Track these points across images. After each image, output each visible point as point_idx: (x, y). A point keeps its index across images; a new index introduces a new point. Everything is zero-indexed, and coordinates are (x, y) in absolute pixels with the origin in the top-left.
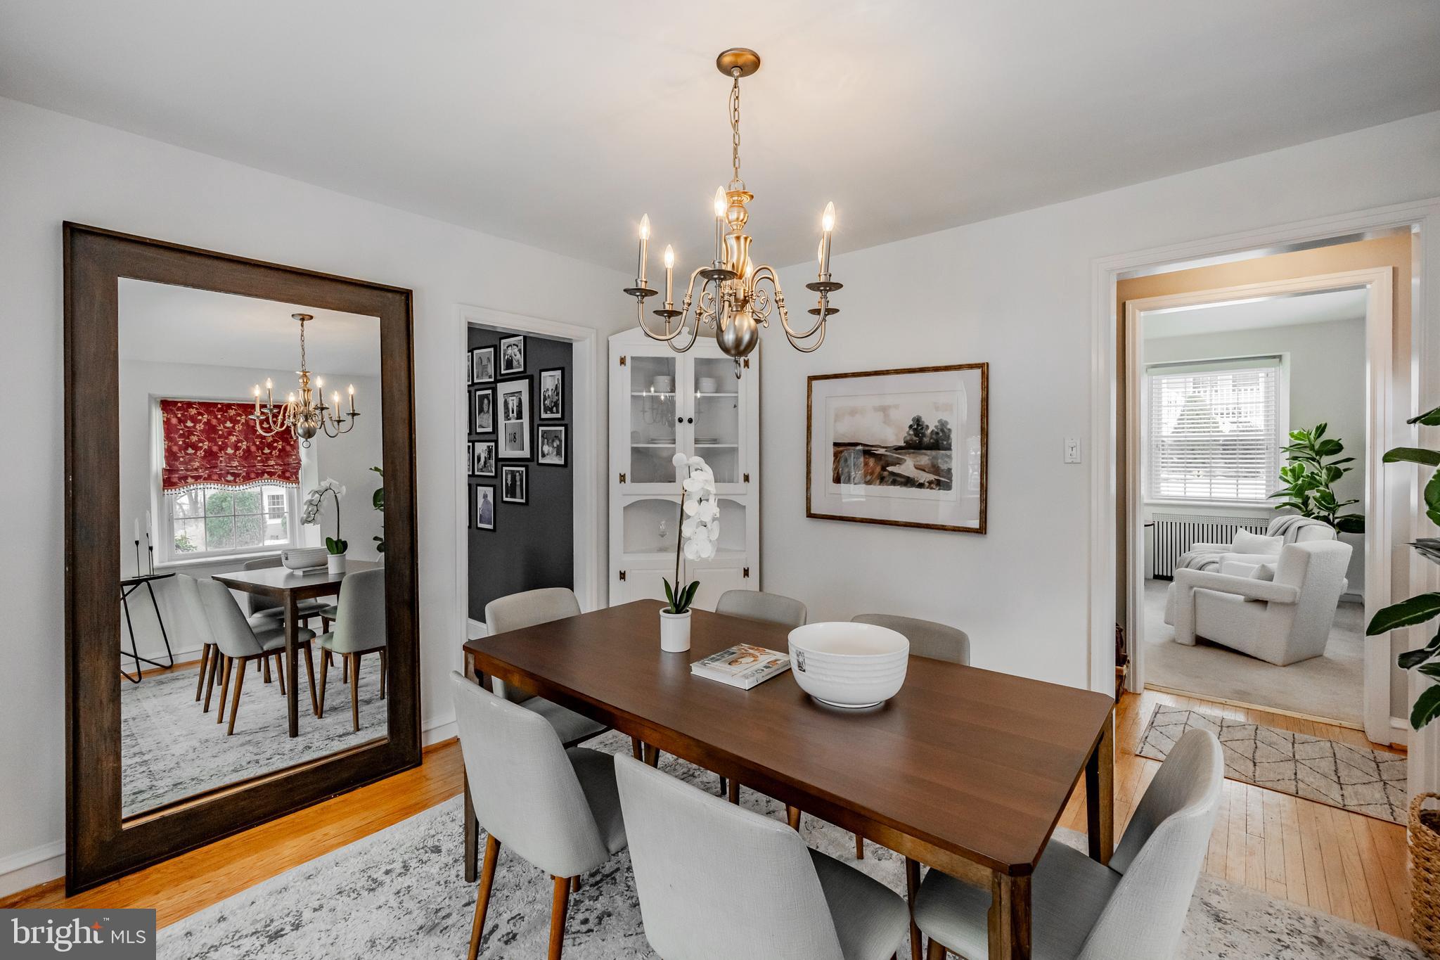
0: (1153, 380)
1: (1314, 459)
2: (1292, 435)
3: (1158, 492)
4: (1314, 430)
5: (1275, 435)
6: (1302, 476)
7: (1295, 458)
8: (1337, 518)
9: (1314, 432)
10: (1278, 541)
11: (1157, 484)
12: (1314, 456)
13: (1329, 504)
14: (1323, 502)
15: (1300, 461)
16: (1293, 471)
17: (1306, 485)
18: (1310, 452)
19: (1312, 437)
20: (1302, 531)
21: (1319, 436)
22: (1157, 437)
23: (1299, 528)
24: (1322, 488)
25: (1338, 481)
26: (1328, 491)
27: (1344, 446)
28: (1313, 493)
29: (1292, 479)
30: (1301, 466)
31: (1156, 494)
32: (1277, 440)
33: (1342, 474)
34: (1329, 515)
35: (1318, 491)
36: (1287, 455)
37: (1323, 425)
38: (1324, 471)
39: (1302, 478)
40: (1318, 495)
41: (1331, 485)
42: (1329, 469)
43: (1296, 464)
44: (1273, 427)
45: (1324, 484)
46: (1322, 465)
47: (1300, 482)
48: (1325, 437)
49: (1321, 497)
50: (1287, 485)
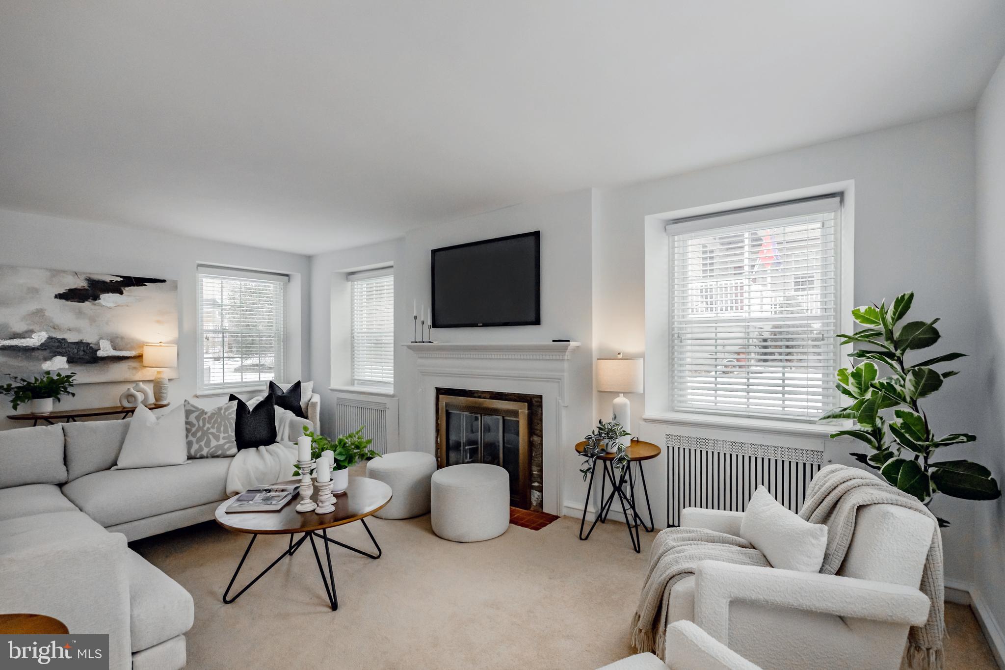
0: (674, 241)
1: (891, 356)
2: (856, 314)
3: (681, 402)
4: (893, 304)
5: (835, 318)
6: (872, 386)
7: (862, 354)
8: (931, 466)
9: (892, 308)
10: (815, 537)
11: (681, 389)
12: (892, 349)
13: (919, 439)
14: (907, 435)
15: (869, 358)
16: (856, 375)
17: (879, 401)
18: (886, 344)
19: (889, 317)
20: (866, 515)
21: (900, 316)
22: (680, 323)
23: (860, 508)
24: (905, 408)
25: (933, 395)
26: (916, 414)
27: (940, 334)
28: (888, 417)
29: (857, 390)
30: (869, 367)
31: (680, 404)
32: (838, 324)
33: (941, 382)
34: (917, 457)
35: (898, 414)
36: (850, 348)
37: (906, 297)
38: (910, 377)
39: (871, 389)
40: (899, 421)
41: (920, 402)
42: (917, 375)
43: (862, 363)
44: (833, 306)
45: (908, 399)
46: (906, 366)
47: (868, 396)
48: (911, 317)
49: (905, 425)
50: (848, 402)
